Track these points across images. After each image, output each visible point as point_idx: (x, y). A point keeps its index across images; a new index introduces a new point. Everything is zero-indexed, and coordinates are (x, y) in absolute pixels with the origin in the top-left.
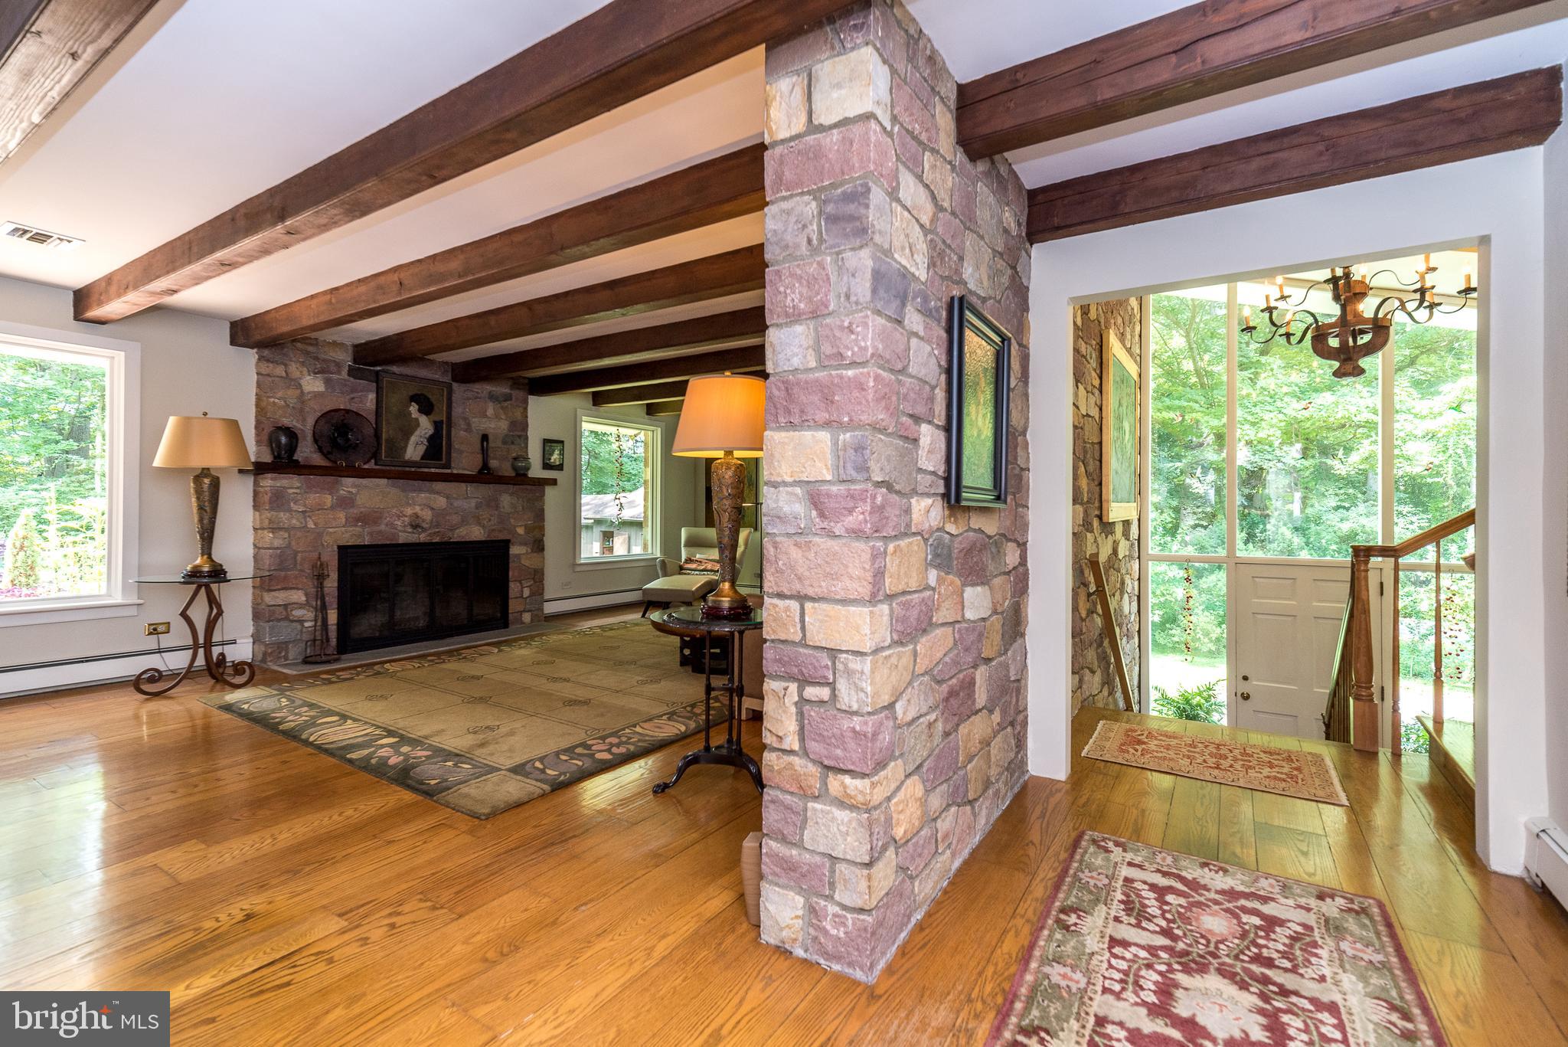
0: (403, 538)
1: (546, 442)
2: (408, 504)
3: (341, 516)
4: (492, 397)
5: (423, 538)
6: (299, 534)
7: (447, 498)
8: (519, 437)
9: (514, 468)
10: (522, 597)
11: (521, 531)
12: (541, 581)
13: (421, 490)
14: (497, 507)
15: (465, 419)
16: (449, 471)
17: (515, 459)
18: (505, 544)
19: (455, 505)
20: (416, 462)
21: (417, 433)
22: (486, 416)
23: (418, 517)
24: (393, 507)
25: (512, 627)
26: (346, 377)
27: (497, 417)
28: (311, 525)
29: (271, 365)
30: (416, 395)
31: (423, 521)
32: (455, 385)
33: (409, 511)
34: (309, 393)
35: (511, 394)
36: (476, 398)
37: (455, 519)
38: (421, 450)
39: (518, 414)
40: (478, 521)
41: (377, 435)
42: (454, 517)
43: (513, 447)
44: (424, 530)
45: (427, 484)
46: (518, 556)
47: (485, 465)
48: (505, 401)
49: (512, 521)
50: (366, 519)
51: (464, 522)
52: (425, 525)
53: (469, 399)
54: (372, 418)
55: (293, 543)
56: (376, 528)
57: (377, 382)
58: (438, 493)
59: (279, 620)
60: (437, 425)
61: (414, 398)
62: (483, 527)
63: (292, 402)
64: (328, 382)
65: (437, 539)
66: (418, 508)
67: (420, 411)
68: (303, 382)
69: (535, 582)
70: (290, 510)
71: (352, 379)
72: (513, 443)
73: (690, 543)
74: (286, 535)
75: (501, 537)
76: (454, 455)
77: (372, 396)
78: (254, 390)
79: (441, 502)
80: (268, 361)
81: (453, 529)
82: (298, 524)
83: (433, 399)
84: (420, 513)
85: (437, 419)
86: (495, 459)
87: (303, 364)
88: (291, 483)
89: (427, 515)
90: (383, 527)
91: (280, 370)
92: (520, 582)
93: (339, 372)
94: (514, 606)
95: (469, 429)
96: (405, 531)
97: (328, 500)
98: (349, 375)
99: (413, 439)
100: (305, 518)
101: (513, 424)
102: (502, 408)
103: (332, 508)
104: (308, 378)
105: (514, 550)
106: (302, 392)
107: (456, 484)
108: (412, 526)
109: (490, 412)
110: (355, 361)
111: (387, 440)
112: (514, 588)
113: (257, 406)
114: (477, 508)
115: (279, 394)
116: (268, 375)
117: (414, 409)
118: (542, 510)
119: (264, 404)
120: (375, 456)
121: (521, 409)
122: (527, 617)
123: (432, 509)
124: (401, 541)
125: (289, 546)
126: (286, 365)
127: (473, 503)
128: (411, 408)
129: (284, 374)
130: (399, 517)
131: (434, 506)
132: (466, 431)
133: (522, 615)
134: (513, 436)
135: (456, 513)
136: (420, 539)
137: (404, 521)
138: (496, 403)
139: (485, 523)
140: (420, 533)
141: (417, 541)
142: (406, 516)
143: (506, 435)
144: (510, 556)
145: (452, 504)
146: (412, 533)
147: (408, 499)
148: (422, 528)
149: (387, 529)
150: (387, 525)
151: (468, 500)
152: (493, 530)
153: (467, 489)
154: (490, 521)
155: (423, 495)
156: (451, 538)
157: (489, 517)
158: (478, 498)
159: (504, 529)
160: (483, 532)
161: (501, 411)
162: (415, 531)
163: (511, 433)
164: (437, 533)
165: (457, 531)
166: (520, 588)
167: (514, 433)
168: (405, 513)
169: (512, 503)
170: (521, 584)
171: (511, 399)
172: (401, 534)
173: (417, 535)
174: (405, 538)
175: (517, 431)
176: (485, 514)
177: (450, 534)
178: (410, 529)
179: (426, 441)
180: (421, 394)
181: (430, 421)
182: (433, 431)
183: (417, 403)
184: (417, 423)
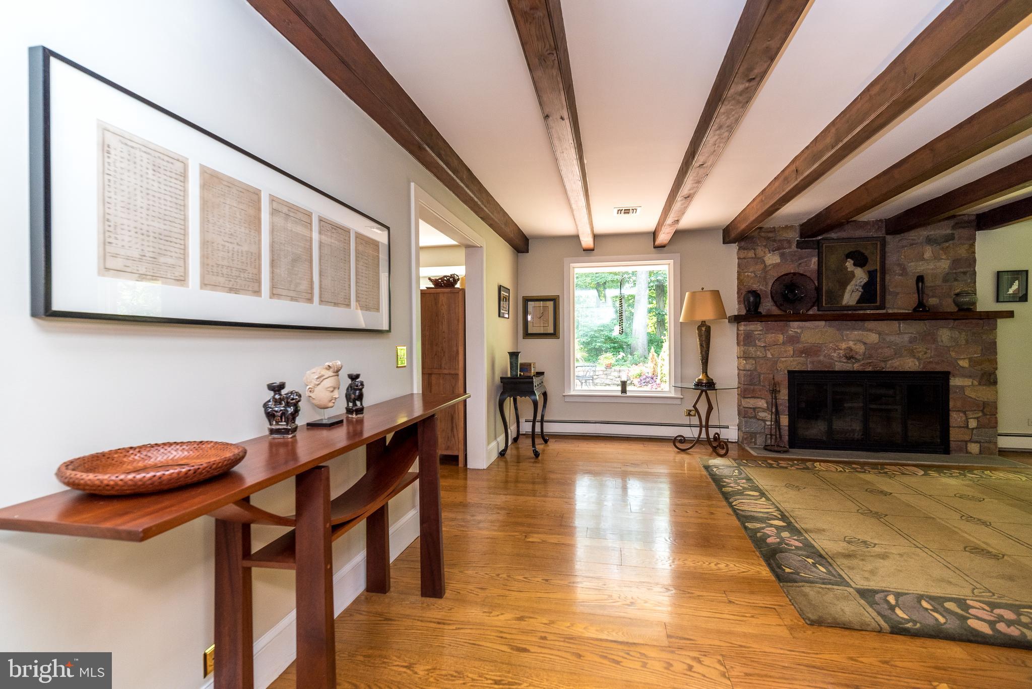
0: (838, 367)
1: (1001, 274)
2: (843, 340)
3: (790, 349)
4: (930, 241)
5: (856, 367)
6: (762, 362)
7: (880, 334)
8: (965, 273)
9: (956, 304)
10: (967, 427)
11: (964, 363)
12: (994, 415)
13: (854, 329)
14: (935, 341)
15: (899, 265)
16: (884, 311)
17: (957, 295)
18: (946, 376)
19: (888, 340)
20: (852, 306)
21: (853, 282)
22: (923, 259)
23: (851, 350)
24: (830, 342)
25: (954, 454)
26: (796, 249)
27: (936, 258)
28: (769, 355)
29: (746, 251)
30: (851, 252)
31: (857, 353)
32: (889, 238)
33: (844, 345)
34: (770, 265)
35: (953, 234)
36: (912, 245)
37: (888, 352)
38: (857, 296)
39: (962, 252)
40: (912, 353)
41: (818, 289)
42: (886, 350)
43: (956, 283)
44: (857, 361)
45: (860, 323)
46: (961, 388)
47: (921, 304)
48: (947, 241)
49: (953, 353)
50: (808, 352)
51: (897, 354)
52: (858, 357)
53: (903, 247)
54: (814, 276)
55: (758, 368)
56: (815, 359)
57: (818, 249)
58: (870, 330)
59: (751, 418)
60: (872, 274)
61: (848, 256)
62: (919, 359)
63: (759, 273)
64: (782, 256)
65: (870, 369)
66: (851, 344)
67: (855, 265)
68: (766, 259)
69: (985, 415)
70: (755, 345)
71: (799, 250)
72: (956, 280)
74: (754, 362)
75: (939, 368)
76: (888, 297)
77: (815, 260)
78: (736, 269)
79: (873, 338)
80: (744, 249)
81: (885, 361)
82: (761, 355)
83: (867, 253)
84: (854, 347)
85: (872, 268)
86: (933, 296)
87: (765, 246)
88: (756, 327)
89: (860, 348)
90: (821, 358)
91: (751, 254)
92: (965, 413)
93: (790, 247)
94: (956, 435)
95: (904, 272)
96: (840, 362)
97: (781, 338)
98: (797, 248)
99: (849, 288)
100: (765, 350)
101: (956, 262)
102: (942, 249)
103: (784, 343)
104: (769, 255)
105: (955, 382)
106: (765, 265)
107: (888, 322)
108: (847, 357)
109: (928, 254)
110: (801, 236)
111: (826, 291)
112: (956, 418)
113: (738, 279)
114: (910, 342)
115: (751, 270)
116: (744, 258)
117: (849, 264)
118: (994, 344)
119: (742, 278)
120: (817, 302)
121: (966, 246)
122: (974, 448)
123: (865, 344)
124: (837, 369)
125: (755, 369)
126: (755, 250)
127: (906, 338)
128: (847, 264)
129: (754, 256)
130: (835, 350)
131: (868, 341)
132: (901, 275)
133: (967, 444)
134: (956, 273)
135: (888, 347)
136: (853, 368)
137: (839, 353)
138: (935, 245)
139: (921, 356)
140: (854, 363)
141: (851, 370)
142: (841, 350)
143: (948, 274)
144: (950, 387)
145: (884, 339)
146: (847, 363)
147: (842, 336)
148: (856, 359)
149: (825, 359)
150: (825, 356)
151: (900, 336)
152: (930, 362)
153: (899, 327)
154: (926, 353)
155: (856, 332)
156: (883, 368)
157: (925, 350)
158: (911, 333)
159: (943, 361)
160: (917, 363)
161: (941, 252)
162: (849, 361)
163: (954, 271)
164: (870, 363)
165: (890, 362)
166: (964, 418)
167: (959, 270)
168: (840, 347)
169: (952, 337)
170: (965, 414)
171: (953, 239)
172: (836, 363)
173: (851, 365)
174: (840, 366)
175: (962, 268)
176: (920, 348)
177: (883, 365)
178: (845, 359)
179: (861, 288)
180: (856, 251)
181: (864, 272)
182: (867, 280)
183: (852, 259)
184: (853, 275)
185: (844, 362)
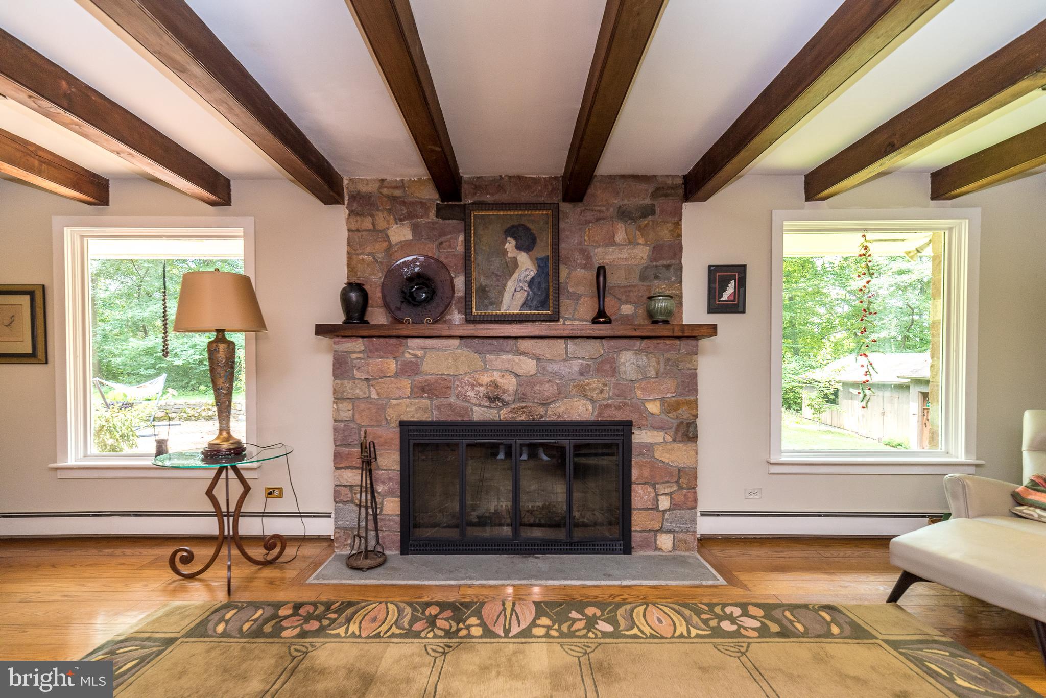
0: (477, 414)
1: (713, 270)
2: (486, 369)
3: (406, 384)
4: (622, 214)
5: (504, 414)
6: (362, 406)
7: (538, 360)
8: (668, 267)
9: (650, 313)
10: (656, 508)
11: (653, 408)
12: (693, 488)
13: (501, 351)
14: (614, 371)
15: (582, 251)
18: (626, 427)
19: (549, 369)
20: (514, 315)
21: (515, 276)
22: (614, 243)
23: (498, 386)
24: (466, 373)
25: (637, 553)
26: (435, 219)
27: (632, 242)
28: (374, 396)
29: (359, 218)
30: (512, 227)
31: (504, 391)
32: (565, 207)
33: (485, 379)
34: (396, 244)
35: (653, 205)
36: (598, 220)
37: (549, 390)
38: (521, 297)
39: (665, 234)
40: (583, 392)
41: (467, 284)
42: (546, 386)
43: (656, 280)
44: (505, 404)
45: (511, 342)
46: (650, 447)
47: (601, 311)
48: (644, 216)
49: (639, 393)
50: (426, 390)
51: (561, 394)
52: (506, 397)
53: (588, 222)
54: (461, 264)
55: (357, 416)
56: (445, 401)
57: (464, 220)
58: (524, 354)
59: (345, 503)
60: (542, 264)
62: (592, 401)
63: (380, 256)
64: (415, 228)
65: (522, 418)
66: (496, 376)
67: (518, 247)
68: (390, 233)
69: (681, 488)
70: (353, 378)
71: (441, 221)
72: (656, 277)
74: (350, 407)
75: (619, 416)
76: (564, 301)
77: (460, 238)
78: (344, 249)
79: (528, 366)
80: (357, 215)
81: (545, 405)
82: (361, 395)
83: (534, 229)
84: (501, 382)
85: (542, 255)
86: (626, 303)
87: (390, 211)
88: (355, 346)
89: (509, 384)
90: (452, 400)
91: (367, 223)
92: (653, 486)
93: (426, 215)
94: (639, 521)
95: (588, 262)
96: (480, 406)
97: (392, 365)
98: (437, 216)
99: (511, 285)
100: (369, 386)
101: (658, 250)
102: (640, 228)
103: (397, 375)
104: (395, 226)
105: (640, 437)
106: (390, 245)
107: (551, 341)
108: (489, 398)
109: (620, 236)
111: (477, 290)
112: (640, 495)
113: (349, 265)
114: (582, 374)
115: (368, 250)
116: (358, 230)
117: (510, 245)
118: (694, 377)
119: (354, 263)
121: (670, 226)
122: (665, 542)
123: (517, 375)
124: (475, 418)
125: (352, 420)
126: (372, 216)
127: (576, 366)
128: (507, 246)
129: (371, 227)
130: (473, 386)
131: (520, 372)
132: (584, 267)
133: (656, 536)
134: (656, 266)
135: (550, 381)
136: (500, 416)
137: (478, 392)
138: (629, 222)
139: (595, 395)
140: (500, 408)
141: (497, 419)
142: (482, 385)
143: (646, 267)
144: (633, 445)
145: (544, 368)
146: (490, 407)
147: (485, 362)
148: (503, 401)
149: (458, 402)
150: (458, 397)
151: (567, 363)
152: (608, 406)
153: (566, 347)
154: (602, 391)
155: (504, 357)
156: (542, 417)
157: (601, 386)
158: (583, 359)
159: (625, 404)
160: (590, 408)
161: (638, 233)
162: (493, 405)
163: (655, 264)
164: (523, 408)
165: (551, 406)
166: (653, 495)
167: (660, 263)
168: (480, 381)
169: (638, 366)
170: (655, 489)
171: (653, 213)
172: (475, 408)
173: (496, 411)
174: (480, 413)
175: (664, 259)
176: (594, 382)
177: (541, 410)
178: (486, 402)
179: (526, 285)
180: (520, 225)
181: (531, 260)
182: (535, 272)
183: (515, 238)
184: (515, 264)
185: (486, 407)
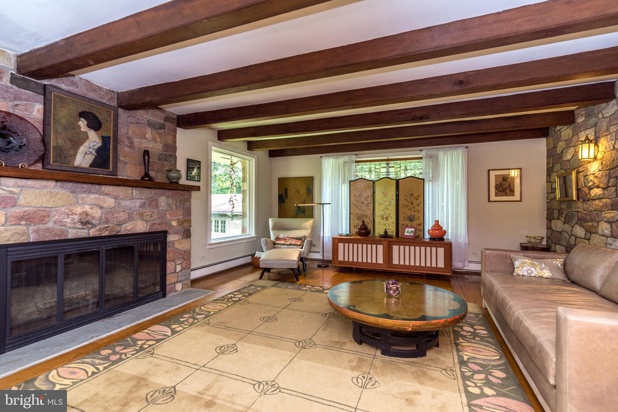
0: (72, 234)
1: (189, 161)
2: (78, 204)
4: (150, 124)
5: (93, 232)
7: (116, 198)
8: (171, 156)
9: (168, 178)
10: (175, 272)
11: (174, 223)
12: (189, 259)
13: (90, 192)
14: (157, 206)
15: (129, 138)
16: (116, 177)
17: (168, 171)
18: (164, 234)
19: (122, 204)
20: (85, 168)
21: (86, 144)
22: (145, 138)
23: (87, 215)
24: (62, 206)
25: (169, 296)
26: (10, 84)
27: (154, 139)
30: (85, 112)
31: (93, 218)
32: (120, 111)
33: (79, 210)
35: (165, 124)
36: (138, 123)
37: (123, 216)
38: (90, 159)
39: (169, 139)
40: (141, 216)
41: (44, 141)
42: (121, 214)
43: (166, 162)
44: (94, 226)
45: (97, 187)
46: (173, 242)
47: (147, 175)
48: (160, 128)
49: (168, 216)
50: (30, 218)
51: (130, 218)
52: (95, 222)
53: (132, 123)
54: (40, 127)
56: (42, 226)
57: (44, 95)
58: (106, 194)
60: (105, 140)
61: (83, 115)
62: (147, 221)
65: (106, 233)
66: (87, 208)
67: (88, 126)
69: (185, 260)
71: (15, 87)
72: (166, 160)
73: (275, 228)
75: (160, 228)
76: (119, 165)
77: (39, 106)
79: (110, 202)
81: (120, 224)
83: (101, 118)
84: (90, 211)
85: (106, 135)
86: (154, 170)
89: (97, 213)
90: (50, 225)
94: (170, 279)
95: (131, 145)
96: (74, 228)
98: (12, 83)
99: (82, 149)
101: (166, 146)
102: (158, 134)
105: (171, 238)
107: (124, 188)
108: (82, 223)
109: (149, 135)
110: (18, 70)
111: (55, 148)
112: (170, 266)
114: (141, 207)
117: (83, 124)
118: (190, 209)
120: (43, 159)
121: (172, 137)
122: (179, 287)
123: (102, 208)
124: (70, 237)
127: (138, 203)
128: (80, 123)
130: (68, 215)
131: (104, 205)
132: (129, 147)
133: (175, 285)
134: (166, 155)
135: (123, 211)
136: (89, 234)
137: (74, 219)
138: (153, 129)
139: (148, 218)
140: (90, 229)
141: (87, 236)
142: (76, 214)
143: (161, 154)
144: (168, 243)
145: (119, 204)
146: (83, 229)
147: (77, 199)
148: (92, 224)
149: (55, 226)
150: (55, 223)
151: (133, 201)
152: (154, 224)
153: (132, 192)
154: (151, 216)
155: (93, 196)
156: (119, 232)
157: (151, 213)
158: (142, 199)
159: (163, 222)
160: (145, 225)
161: (157, 136)
162: (85, 227)
163: (165, 153)
164: (107, 227)
165: (124, 225)
166: (174, 266)
167: (167, 153)
168: (74, 212)
169: (168, 203)
170: (175, 262)
171: (164, 128)
172: (70, 230)
173: (87, 231)
174: (74, 232)
175: (169, 152)
176: (147, 211)
177: (118, 228)
178: (80, 225)
179: (94, 151)
180: (91, 113)
181: (98, 136)
182: (101, 144)
183: (86, 119)
184: (86, 137)
185: (79, 229)
